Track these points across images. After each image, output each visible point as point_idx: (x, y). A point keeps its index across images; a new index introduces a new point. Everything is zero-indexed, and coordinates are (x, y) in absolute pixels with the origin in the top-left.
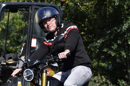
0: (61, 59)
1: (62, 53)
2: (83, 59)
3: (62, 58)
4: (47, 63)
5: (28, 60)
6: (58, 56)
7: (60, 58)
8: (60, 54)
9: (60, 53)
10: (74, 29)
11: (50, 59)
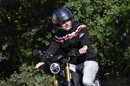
1: (82, 49)
2: (91, 54)
3: (83, 53)
4: (69, 58)
6: (79, 52)
7: (81, 53)
9: (81, 49)
11: (72, 54)
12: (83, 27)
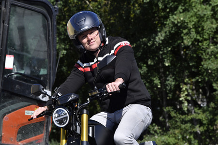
0: (111, 93)
1: (112, 83)
4: (88, 99)
5: (59, 94)
6: (106, 89)
7: (109, 91)
8: (109, 86)
9: (109, 84)
10: (126, 46)
11: (94, 93)
12: (124, 45)
